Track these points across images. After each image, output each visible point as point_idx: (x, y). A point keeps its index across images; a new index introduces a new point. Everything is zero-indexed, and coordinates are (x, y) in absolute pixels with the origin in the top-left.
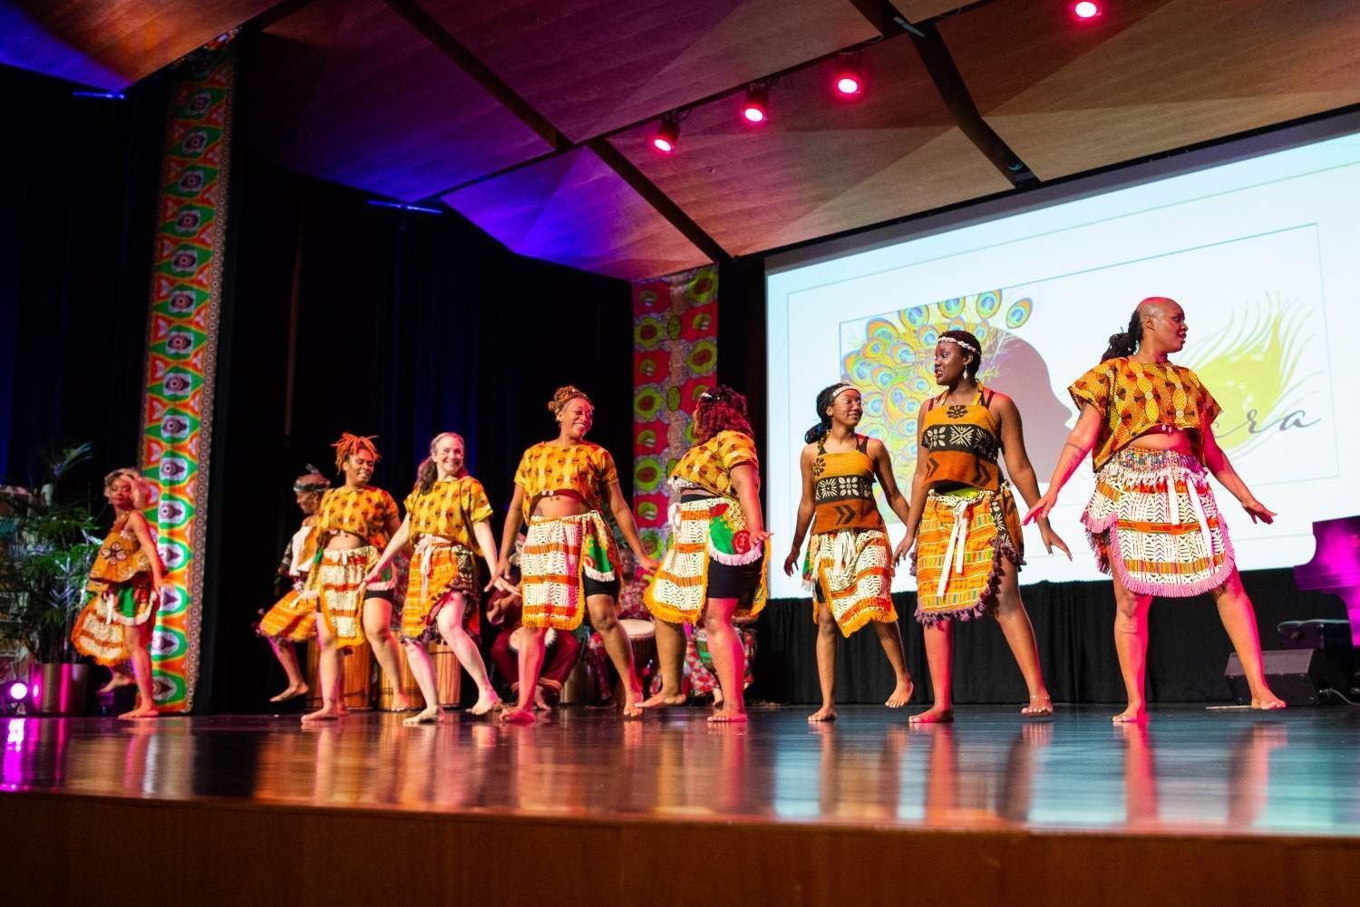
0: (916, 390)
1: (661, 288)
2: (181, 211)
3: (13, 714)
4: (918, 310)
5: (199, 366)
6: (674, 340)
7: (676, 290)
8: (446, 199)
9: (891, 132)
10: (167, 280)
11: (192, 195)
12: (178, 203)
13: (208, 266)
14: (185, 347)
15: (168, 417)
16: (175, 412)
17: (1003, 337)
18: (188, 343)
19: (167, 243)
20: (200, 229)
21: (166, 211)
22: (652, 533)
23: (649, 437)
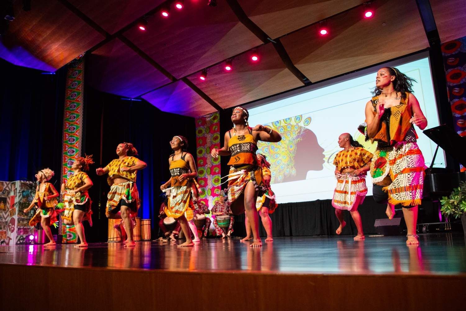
0: (278, 145)
1: (203, 119)
2: (71, 104)
3: (30, 244)
4: (278, 122)
5: (77, 146)
6: (207, 133)
7: (208, 119)
8: (142, 97)
9: (268, 71)
10: (68, 123)
11: (73, 99)
12: (70, 102)
13: (79, 119)
14: (73, 141)
15: (69, 161)
16: (71, 159)
17: (303, 129)
18: (74, 140)
19: (68, 113)
20: (76, 109)
21: (67, 104)
22: (203, 189)
23: (201, 161)
